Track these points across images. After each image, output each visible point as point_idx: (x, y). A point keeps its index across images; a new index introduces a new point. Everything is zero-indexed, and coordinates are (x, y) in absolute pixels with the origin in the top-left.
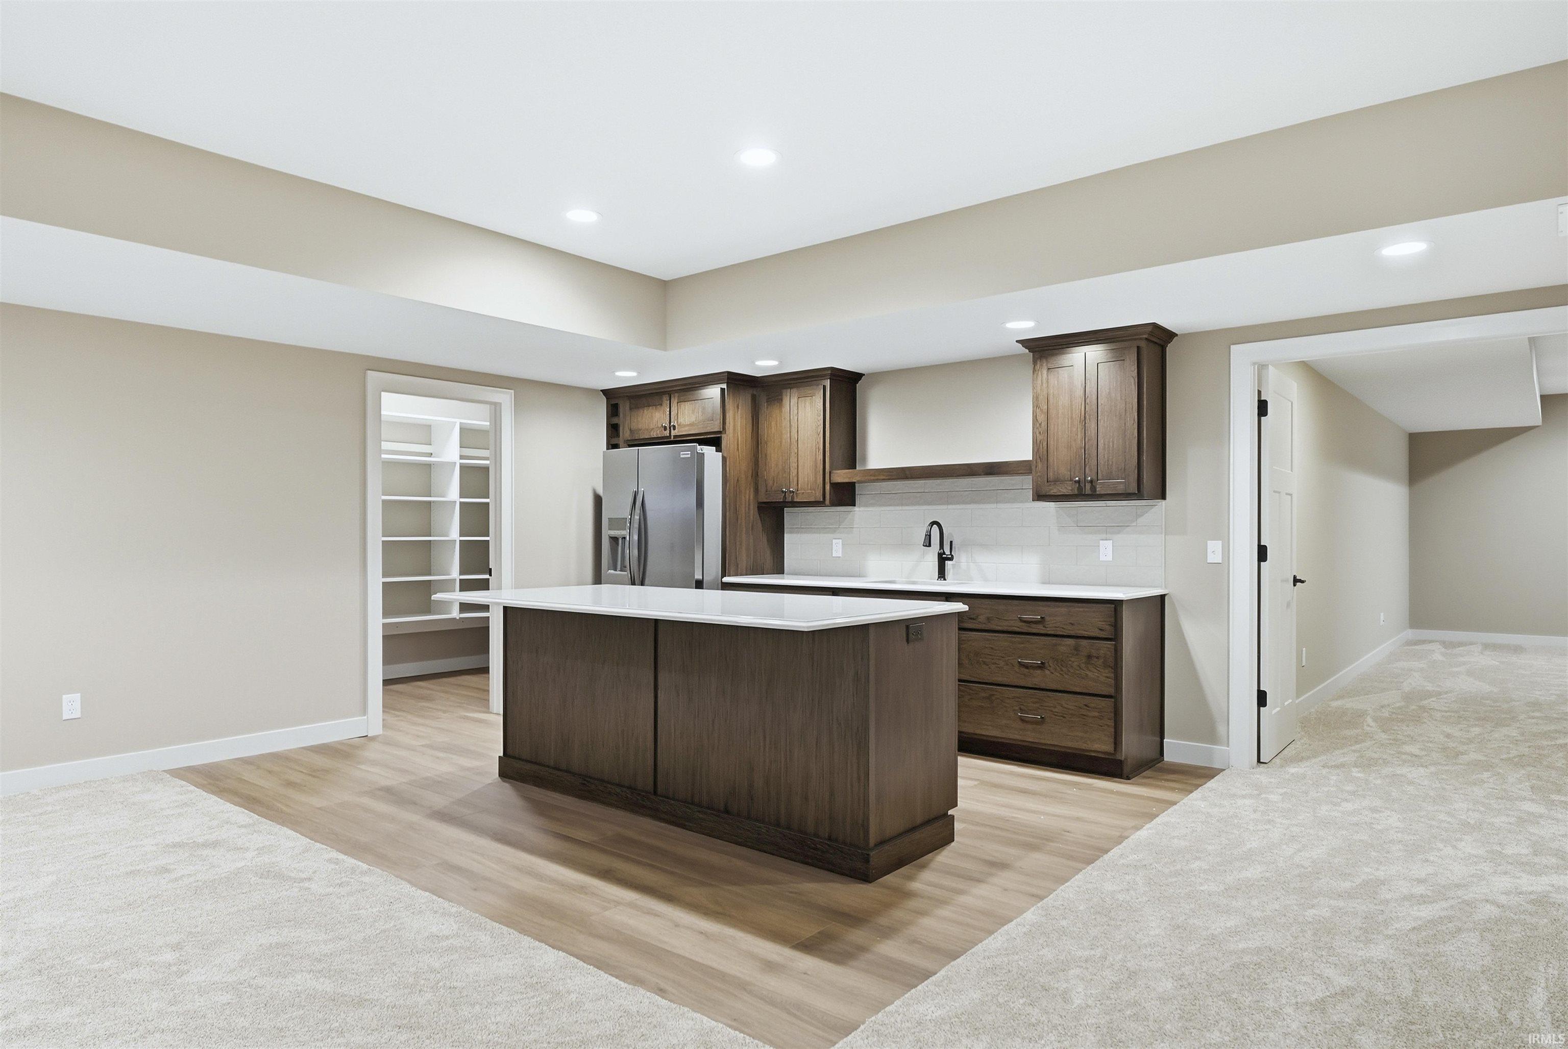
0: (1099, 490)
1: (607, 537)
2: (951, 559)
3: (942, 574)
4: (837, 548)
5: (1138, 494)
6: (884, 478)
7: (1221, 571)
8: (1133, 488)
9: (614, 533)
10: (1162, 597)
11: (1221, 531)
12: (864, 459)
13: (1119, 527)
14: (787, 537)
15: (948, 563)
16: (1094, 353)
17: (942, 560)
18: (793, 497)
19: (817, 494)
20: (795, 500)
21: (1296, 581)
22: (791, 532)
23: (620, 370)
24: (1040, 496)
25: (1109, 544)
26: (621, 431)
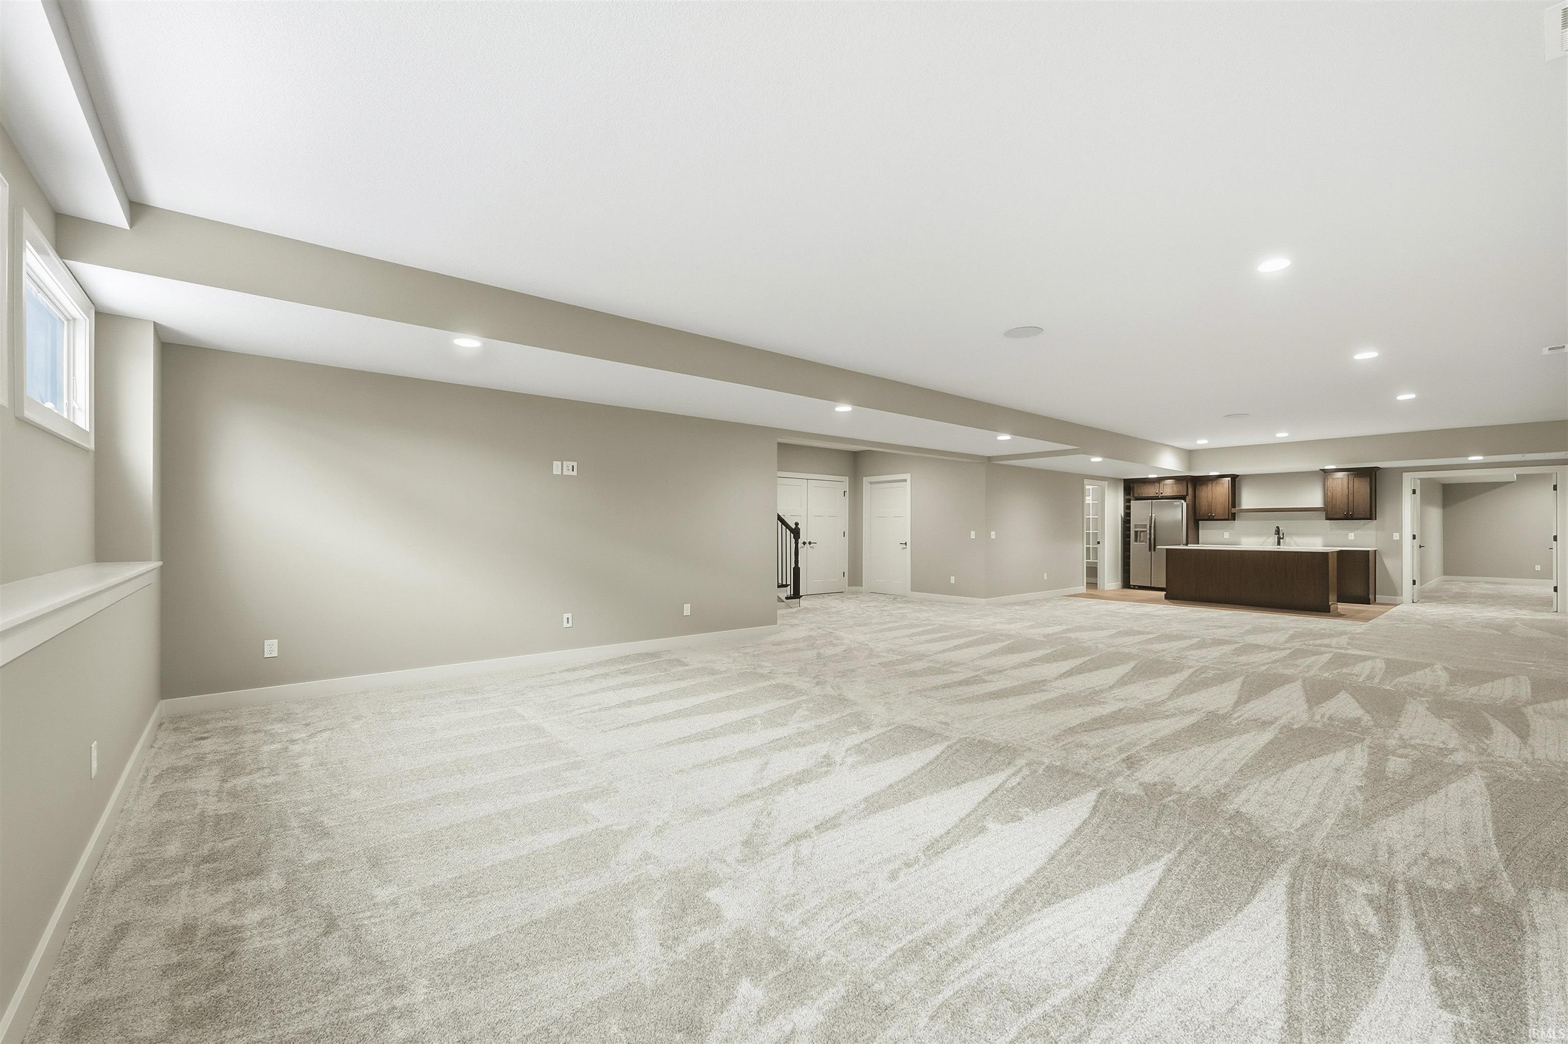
0: (1354, 517)
1: (1134, 532)
2: (1283, 538)
3: (1279, 544)
4: (1226, 535)
5: (1371, 519)
6: (1250, 512)
7: (1399, 544)
8: (1369, 516)
9: (1136, 530)
10: (1376, 551)
11: (1400, 529)
12: (1240, 505)
13: (1357, 528)
14: (1200, 531)
15: (1281, 540)
16: (1340, 475)
17: (1279, 539)
18: (1213, 518)
19: (1217, 516)
20: (1208, 518)
21: (1420, 547)
22: (1202, 529)
23: (1149, 474)
24: (1328, 518)
25: (1353, 534)
26: (1132, 494)
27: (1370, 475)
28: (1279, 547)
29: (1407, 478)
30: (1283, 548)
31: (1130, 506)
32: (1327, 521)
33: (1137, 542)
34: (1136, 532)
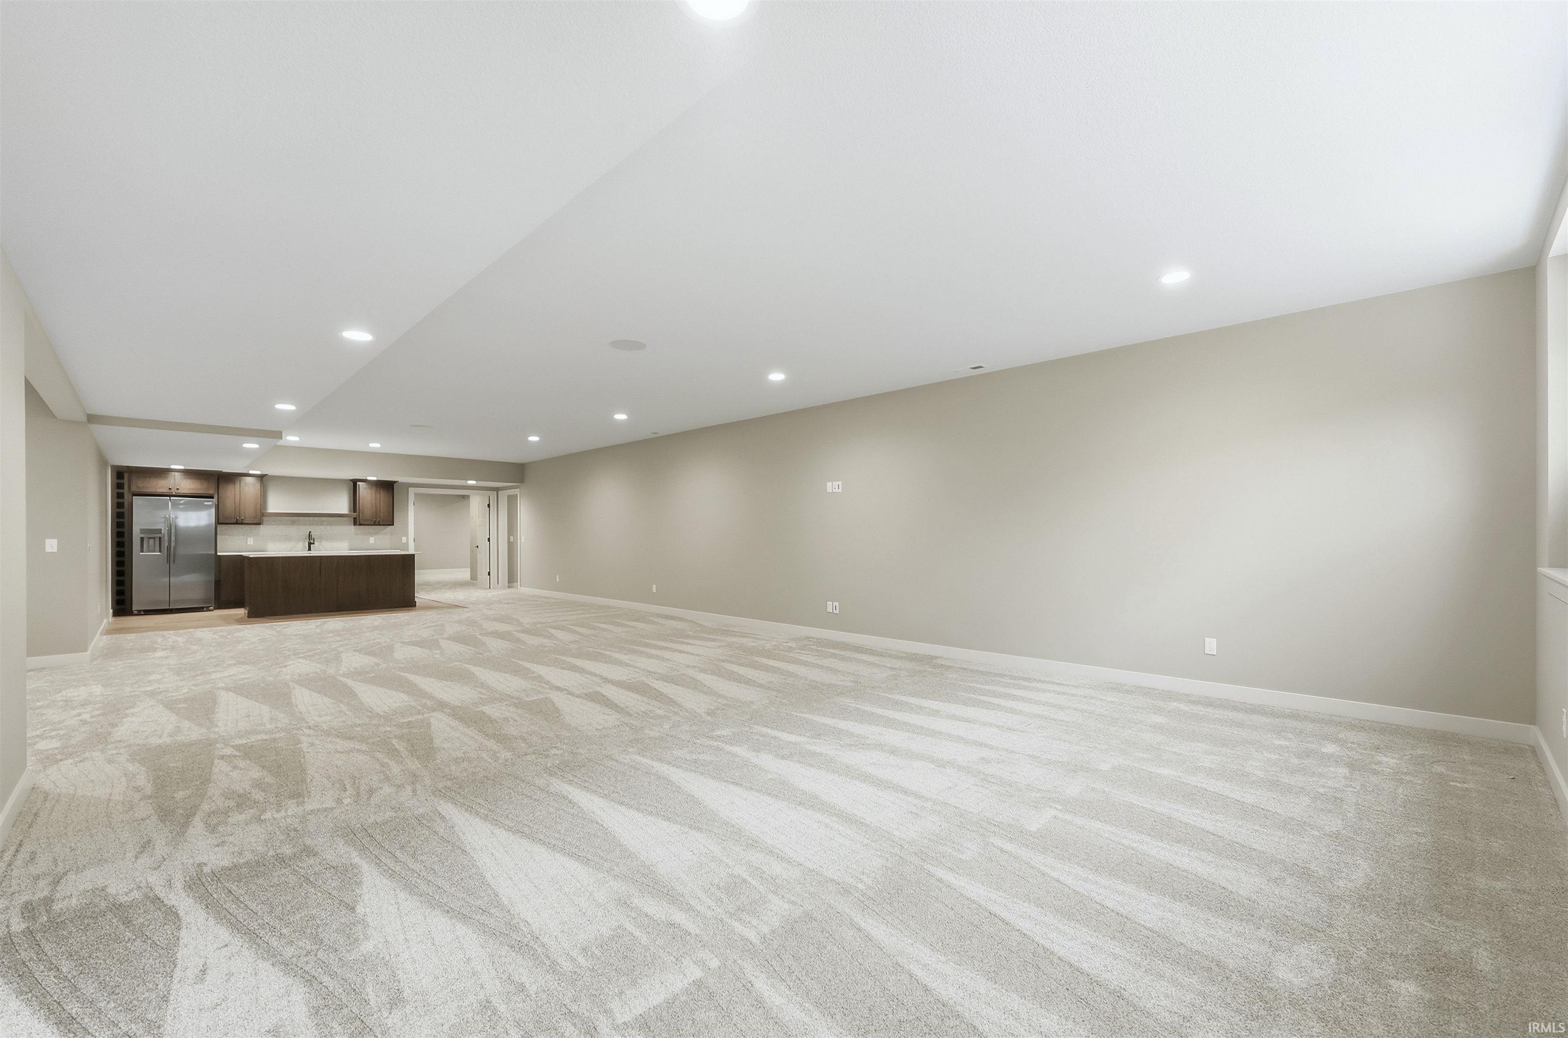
0: (381, 523)
1: (137, 539)
2: (314, 544)
3: (310, 549)
4: (250, 541)
7: (406, 546)
11: (406, 534)
12: (267, 508)
13: (376, 534)
14: (219, 537)
15: (312, 545)
17: (310, 544)
18: (242, 521)
19: (259, 521)
20: (245, 522)
22: (221, 535)
24: (355, 524)
25: (373, 538)
26: (126, 487)
27: (387, 487)
28: (309, 552)
29: (412, 491)
30: (314, 553)
31: (123, 503)
32: (353, 526)
33: (143, 552)
34: (142, 539)
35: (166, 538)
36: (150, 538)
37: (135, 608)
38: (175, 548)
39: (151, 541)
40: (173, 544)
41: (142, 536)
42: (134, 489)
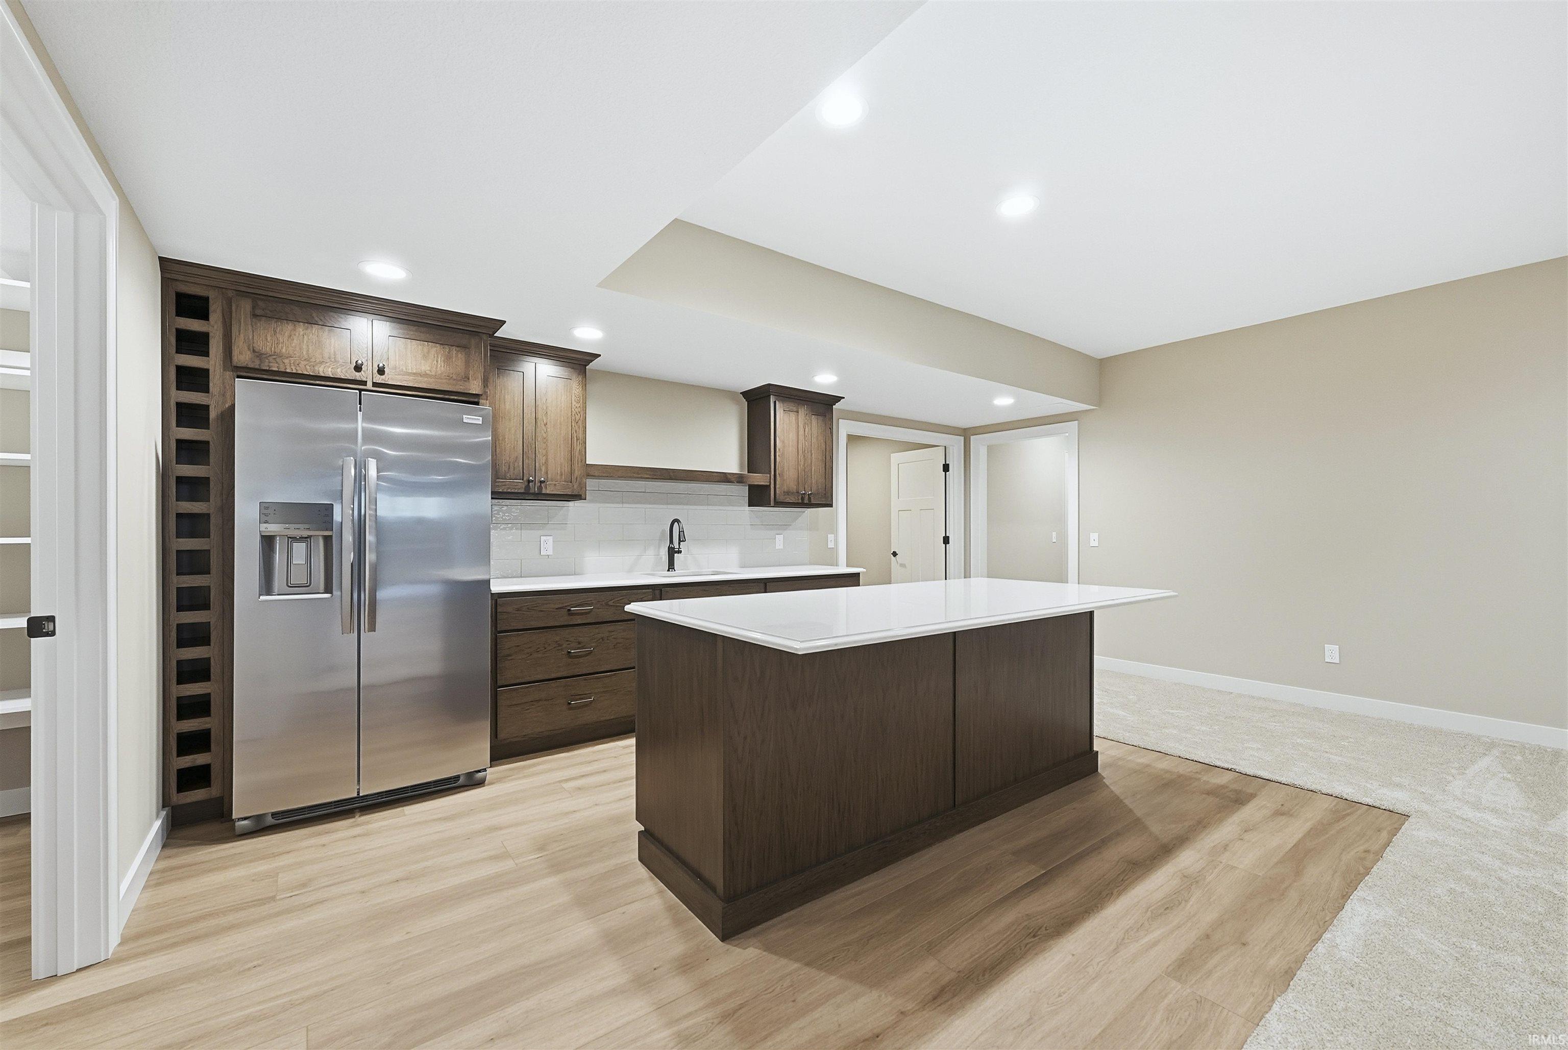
0: (813, 501)
2: (679, 552)
3: (671, 566)
4: (548, 545)
6: (648, 476)
17: (672, 553)
18: (540, 488)
19: (575, 487)
20: (544, 492)
25: (781, 538)
26: (216, 346)
29: (843, 428)
31: (206, 408)
32: (747, 508)
33: (269, 592)
34: (268, 542)
35: (348, 538)
36: (294, 539)
37: (240, 809)
38: (375, 569)
39: (299, 549)
40: (370, 557)
41: (272, 528)
42: (242, 356)
